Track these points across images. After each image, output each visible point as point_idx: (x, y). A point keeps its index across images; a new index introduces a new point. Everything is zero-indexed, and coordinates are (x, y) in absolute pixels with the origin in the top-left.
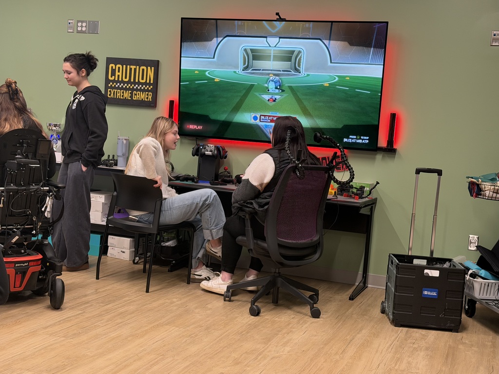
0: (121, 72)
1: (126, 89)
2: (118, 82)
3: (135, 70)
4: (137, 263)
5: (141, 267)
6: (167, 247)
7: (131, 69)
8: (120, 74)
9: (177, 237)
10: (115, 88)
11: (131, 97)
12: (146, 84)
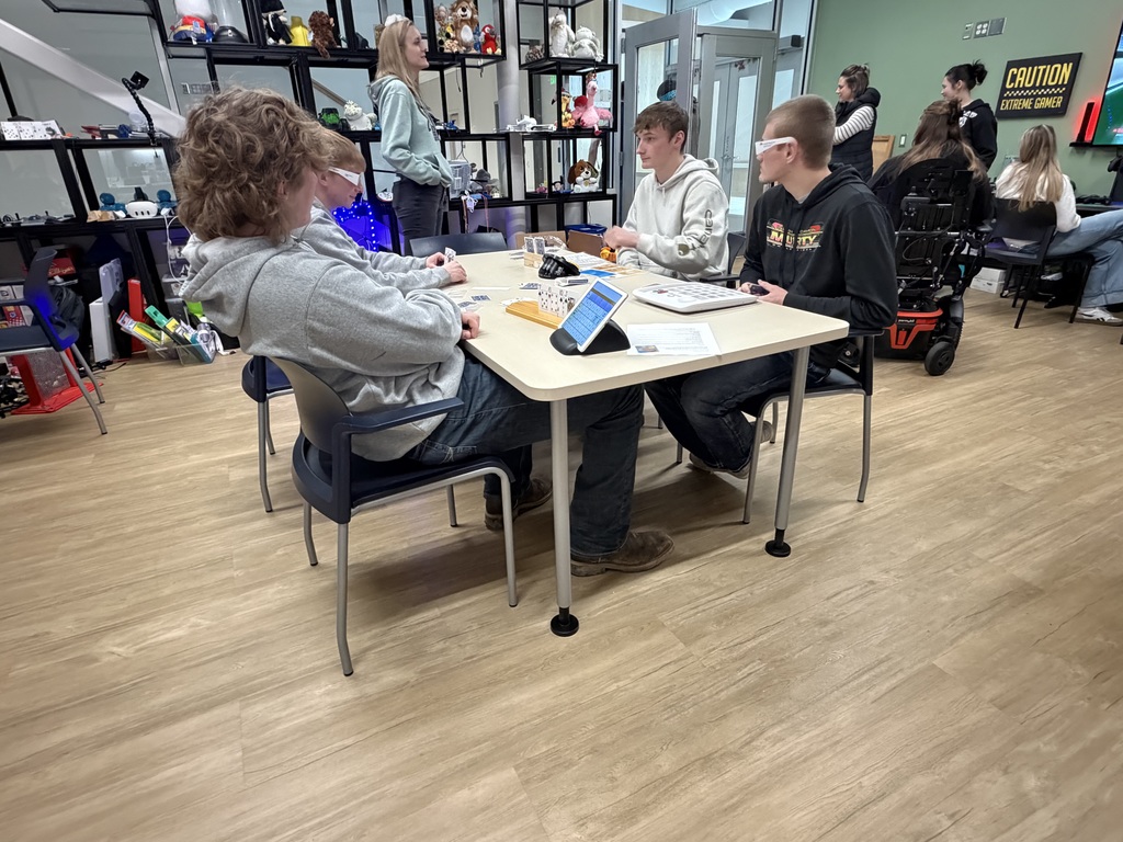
0: (1024, 77)
1: (1027, 97)
2: (1019, 89)
3: (1045, 70)
4: (1006, 297)
5: (1011, 301)
6: (1048, 281)
7: (1038, 70)
8: (1022, 79)
9: (1063, 270)
10: (1012, 97)
11: (1032, 106)
12: (1056, 86)
